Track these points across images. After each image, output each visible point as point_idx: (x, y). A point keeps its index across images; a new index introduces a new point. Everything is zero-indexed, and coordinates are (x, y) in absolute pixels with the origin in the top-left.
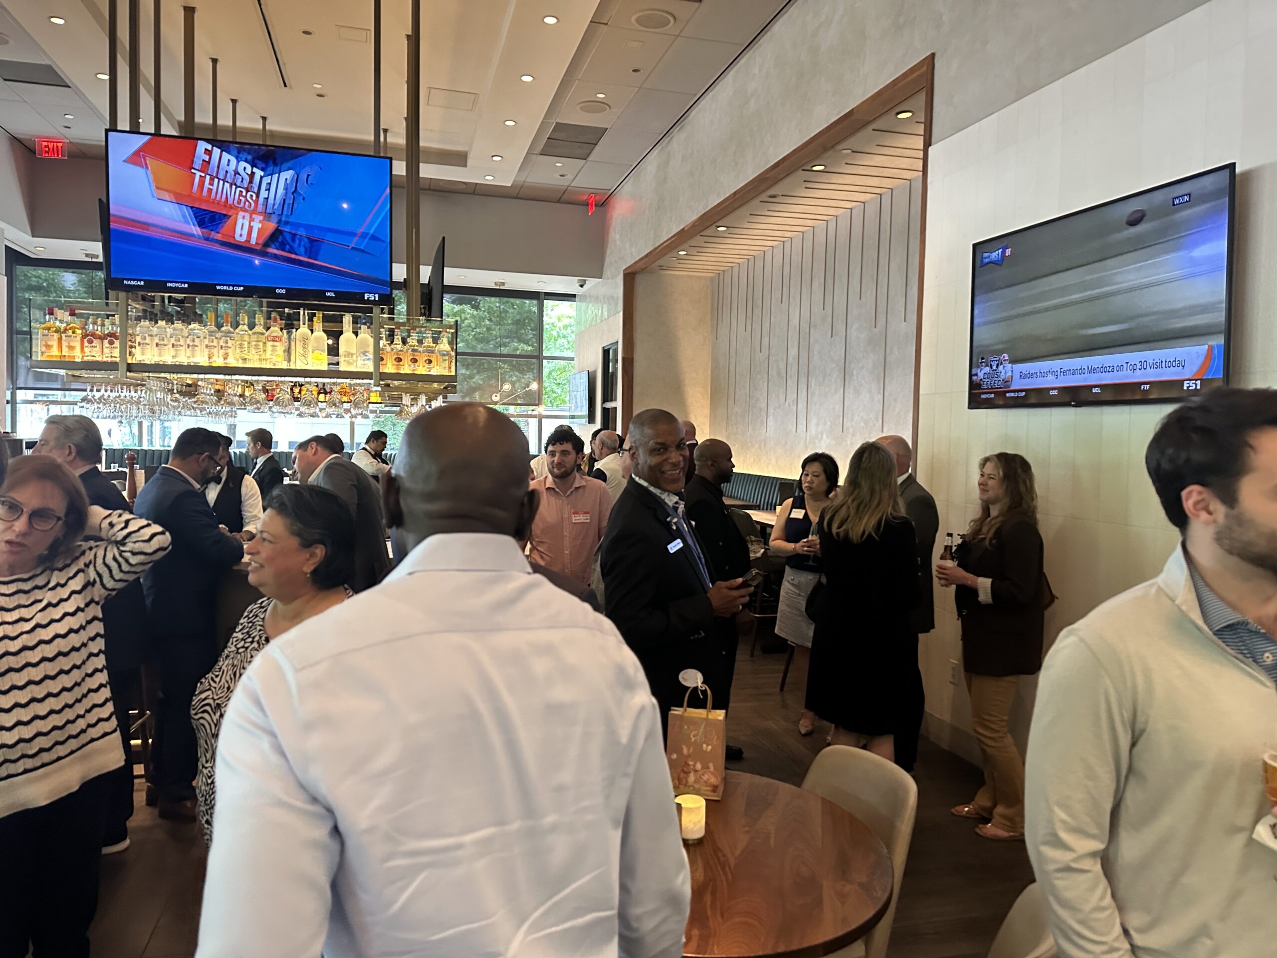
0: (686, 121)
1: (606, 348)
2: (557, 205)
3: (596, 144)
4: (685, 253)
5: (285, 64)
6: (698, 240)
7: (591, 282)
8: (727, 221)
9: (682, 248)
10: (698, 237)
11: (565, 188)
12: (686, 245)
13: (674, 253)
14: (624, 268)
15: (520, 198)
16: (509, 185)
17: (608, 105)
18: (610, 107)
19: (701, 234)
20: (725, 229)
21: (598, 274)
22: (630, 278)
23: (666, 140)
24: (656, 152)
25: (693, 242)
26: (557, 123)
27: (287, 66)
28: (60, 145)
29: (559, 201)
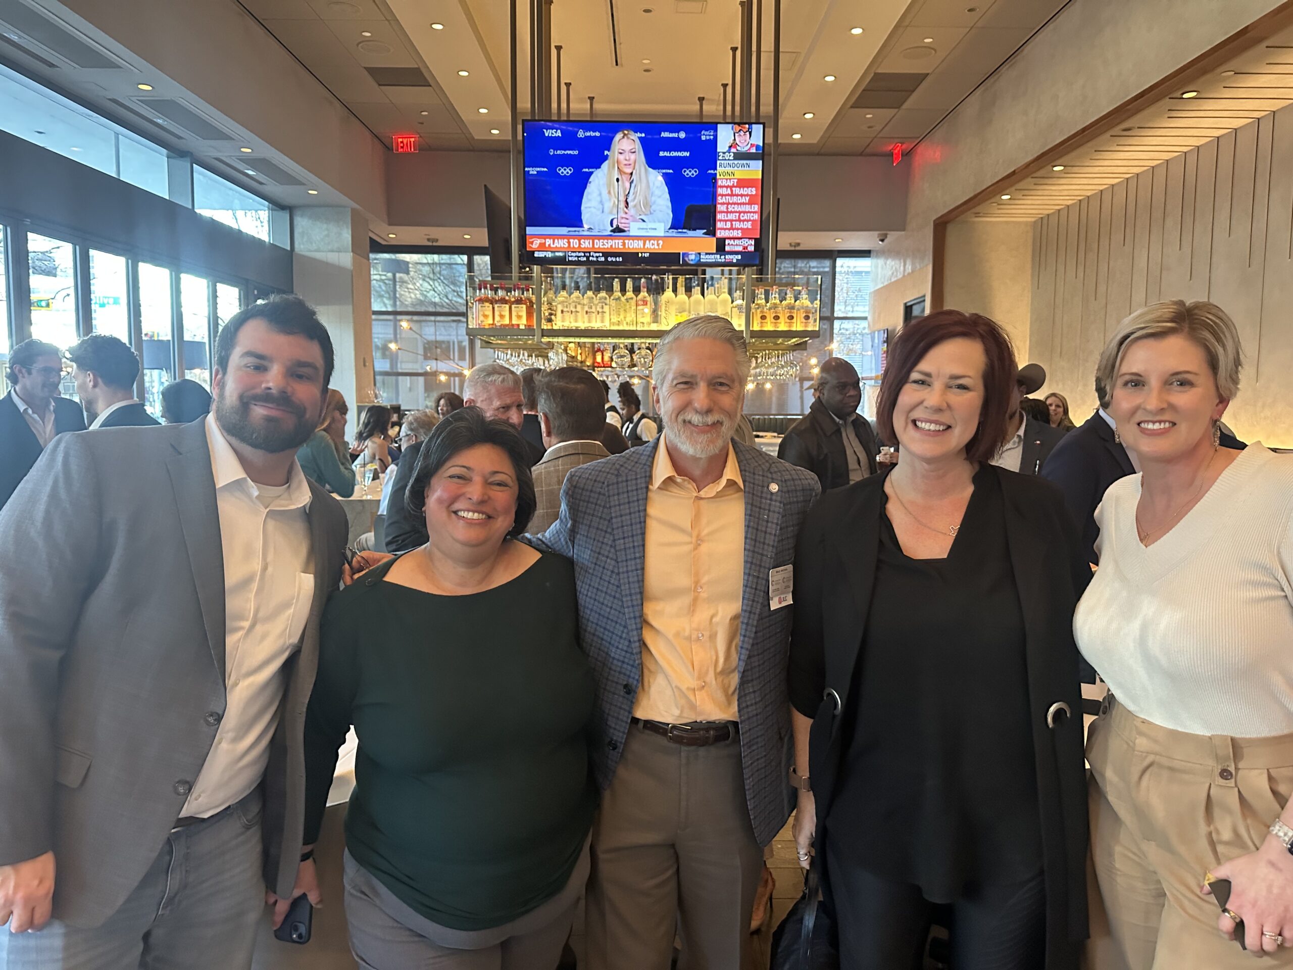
0: (1019, 57)
1: (909, 304)
2: (859, 158)
3: (913, 91)
4: (1008, 197)
5: (620, 44)
6: (1028, 182)
7: (892, 236)
8: (1065, 159)
9: (1007, 191)
10: (1029, 180)
11: (870, 140)
12: (1013, 189)
13: (996, 199)
14: (935, 218)
15: (822, 155)
16: (815, 141)
17: (933, 49)
18: (935, 50)
19: (1033, 176)
20: (1061, 168)
21: (901, 226)
22: (941, 227)
23: (991, 80)
24: (978, 92)
25: (1020, 185)
26: (875, 73)
27: (622, 45)
28: (412, 140)
29: (861, 154)
